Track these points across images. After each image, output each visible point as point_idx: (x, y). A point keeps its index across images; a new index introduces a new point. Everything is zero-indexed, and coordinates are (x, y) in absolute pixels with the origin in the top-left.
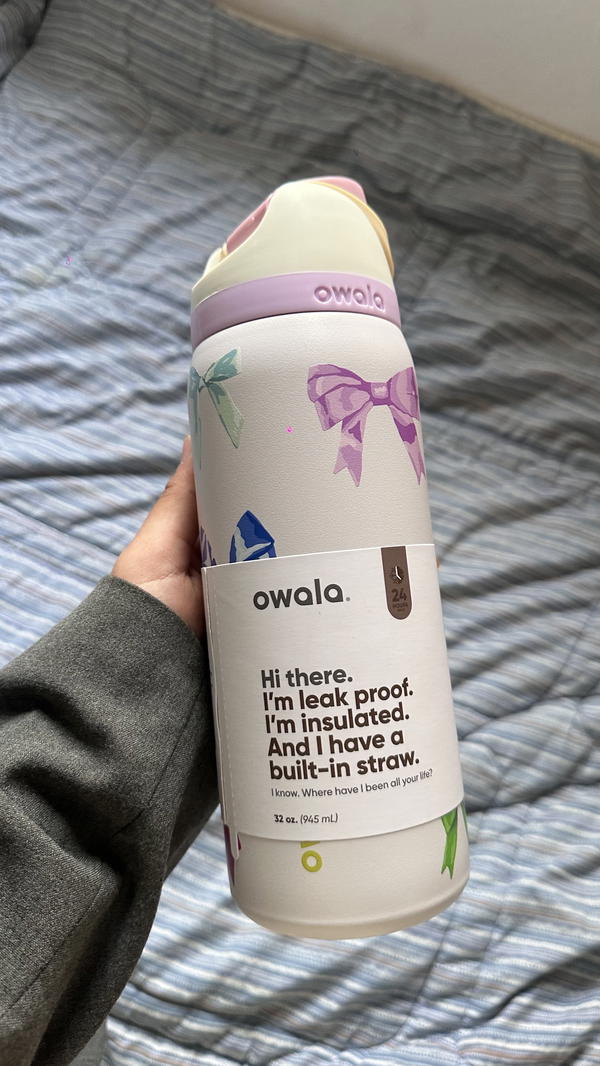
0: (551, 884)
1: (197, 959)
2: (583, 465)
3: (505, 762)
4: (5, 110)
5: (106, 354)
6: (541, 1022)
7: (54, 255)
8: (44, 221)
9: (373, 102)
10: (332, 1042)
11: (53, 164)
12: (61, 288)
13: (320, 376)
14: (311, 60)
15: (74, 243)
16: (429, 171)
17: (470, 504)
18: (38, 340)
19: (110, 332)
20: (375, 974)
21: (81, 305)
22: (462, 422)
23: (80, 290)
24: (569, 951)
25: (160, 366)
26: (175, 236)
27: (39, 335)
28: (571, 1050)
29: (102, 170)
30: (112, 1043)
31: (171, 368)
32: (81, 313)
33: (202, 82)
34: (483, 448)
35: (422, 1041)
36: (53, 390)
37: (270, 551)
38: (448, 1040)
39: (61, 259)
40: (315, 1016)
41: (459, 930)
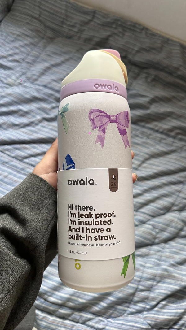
0: (172, 267)
1: (63, 291)
2: (181, 140)
3: (157, 231)
4: (2, 31)
5: (33, 106)
6: (169, 309)
7: (17, 76)
8: (13, 65)
9: (116, 28)
10: (105, 316)
11: (17, 48)
12: (19, 86)
13: (93, 112)
14: (96, 15)
15: (24, 73)
16: (133, 49)
17: (146, 152)
18: (13, 102)
19: (34, 99)
20: (117, 295)
21: (26, 91)
22: (144, 127)
23: (25, 87)
24: (177, 288)
25: (50, 110)
26: (55, 70)
27: (13, 101)
28: (178, 318)
29: (32, 49)
30: (37, 317)
31: (54, 110)
32: (26, 94)
33: (63, 22)
34: (150, 134)
35: (132, 315)
36: (17, 117)
37: (73, 167)
38: (140, 315)
39: (19, 77)
40: (99, 308)
41: (143, 281)
